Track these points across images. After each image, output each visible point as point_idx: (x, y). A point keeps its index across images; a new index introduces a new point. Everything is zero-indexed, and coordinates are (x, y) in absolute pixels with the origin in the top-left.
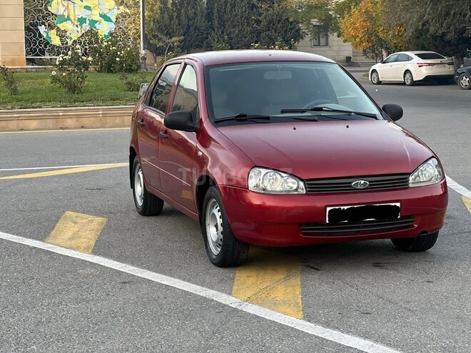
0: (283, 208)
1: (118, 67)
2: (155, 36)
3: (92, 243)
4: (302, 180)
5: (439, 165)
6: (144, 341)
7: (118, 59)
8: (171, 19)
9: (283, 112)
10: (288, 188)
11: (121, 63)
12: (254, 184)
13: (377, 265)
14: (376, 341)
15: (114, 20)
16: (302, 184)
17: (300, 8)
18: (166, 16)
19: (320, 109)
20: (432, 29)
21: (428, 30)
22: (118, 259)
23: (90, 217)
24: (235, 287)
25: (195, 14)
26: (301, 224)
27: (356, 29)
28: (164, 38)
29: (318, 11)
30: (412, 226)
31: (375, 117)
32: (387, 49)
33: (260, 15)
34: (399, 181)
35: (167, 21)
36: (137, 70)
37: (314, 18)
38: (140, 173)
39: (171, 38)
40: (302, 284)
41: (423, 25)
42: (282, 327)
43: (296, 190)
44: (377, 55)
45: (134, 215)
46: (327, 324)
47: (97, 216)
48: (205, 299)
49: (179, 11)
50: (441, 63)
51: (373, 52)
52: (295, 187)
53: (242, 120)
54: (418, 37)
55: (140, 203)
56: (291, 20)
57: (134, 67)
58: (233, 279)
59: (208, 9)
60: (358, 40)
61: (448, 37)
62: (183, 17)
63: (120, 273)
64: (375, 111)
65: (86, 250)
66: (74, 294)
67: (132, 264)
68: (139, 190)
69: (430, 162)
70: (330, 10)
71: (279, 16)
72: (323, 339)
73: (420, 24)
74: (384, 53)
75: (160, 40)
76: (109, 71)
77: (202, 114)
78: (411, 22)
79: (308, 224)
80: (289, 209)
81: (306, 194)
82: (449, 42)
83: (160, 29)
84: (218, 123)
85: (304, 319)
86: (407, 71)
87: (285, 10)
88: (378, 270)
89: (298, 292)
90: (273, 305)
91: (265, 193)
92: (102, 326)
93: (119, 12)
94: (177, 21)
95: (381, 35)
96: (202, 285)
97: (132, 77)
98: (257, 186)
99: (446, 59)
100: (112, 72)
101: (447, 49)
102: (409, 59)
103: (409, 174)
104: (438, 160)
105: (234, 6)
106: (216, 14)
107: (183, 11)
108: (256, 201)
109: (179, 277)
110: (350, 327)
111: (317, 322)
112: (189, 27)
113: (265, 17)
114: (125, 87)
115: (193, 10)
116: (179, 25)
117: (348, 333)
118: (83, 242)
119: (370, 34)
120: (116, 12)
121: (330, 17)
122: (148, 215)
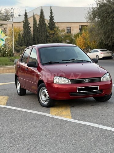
0: (64, 88)
1: (6, 55)
2: (17, 46)
3: (6, 103)
4: (69, 80)
5: (110, 75)
6: (26, 126)
7: (6, 52)
8: (22, 41)
9: (63, 61)
10: (66, 82)
11: (8, 53)
12: (55, 81)
13: (92, 105)
14: (94, 123)
15: (5, 40)
16: (69, 81)
17: (63, 36)
18: (20, 40)
19: (74, 60)
20: (104, 42)
21: (103, 42)
22: (14, 106)
23: (4, 97)
24: (51, 112)
25: (30, 39)
26: (69, 93)
27: (81, 42)
28: (20, 47)
29: (69, 37)
30: (102, 93)
31: (90, 62)
32: (91, 49)
33: (50, 39)
34: (98, 79)
35: (21, 41)
36: (13, 56)
37: (67, 39)
38: (19, 82)
39: (22, 47)
40: (70, 111)
41: (102, 41)
42: (66, 121)
43: (68, 83)
44: (87, 51)
45: (17, 96)
46: (79, 120)
47: (6, 96)
48: (42, 115)
49: (24, 38)
50: (108, 53)
51: (86, 50)
52: (68, 82)
53: (51, 63)
54: (100, 45)
55: (19, 92)
56: (60, 40)
57: (12, 55)
58: (50, 110)
59: (33, 37)
60: (81, 46)
61: (109, 45)
62: (26, 40)
63: (15, 110)
64: (90, 60)
65: (4, 104)
66: (2, 115)
67: (19, 107)
68: (18, 88)
69: (107, 74)
70: (72, 37)
71: (56, 39)
72: (78, 123)
73: (101, 40)
74: (90, 50)
75: (18, 47)
76: (4, 56)
77: (39, 62)
78: (98, 40)
79: (72, 93)
80: (66, 88)
81: (71, 84)
82: (110, 46)
83: (18, 44)
84: (43, 64)
85: (72, 119)
86: (97, 55)
87: (58, 37)
88: (93, 106)
89: (69, 113)
90: (63, 116)
91: (59, 84)
92: (13, 122)
93: (6, 38)
94: (24, 42)
95: (89, 44)
96: (41, 112)
97: (11, 58)
98: (56, 82)
99: (109, 51)
100: (5, 56)
101: (109, 48)
102: (97, 51)
103: (101, 77)
104: (109, 73)
105: (42, 36)
106: (36, 39)
107: (26, 38)
108: (56, 86)
109: (34, 110)
110: (86, 120)
111: (76, 119)
112: (28, 43)
113: (52, 40)
114: (9, 61)
115: (29, 38)
116: (25, 42)
117: (85, 121)
118: (2, 103)
119: (85, 44)
120: (5, 38)
121: (72, 39)
122: (22, 95)
